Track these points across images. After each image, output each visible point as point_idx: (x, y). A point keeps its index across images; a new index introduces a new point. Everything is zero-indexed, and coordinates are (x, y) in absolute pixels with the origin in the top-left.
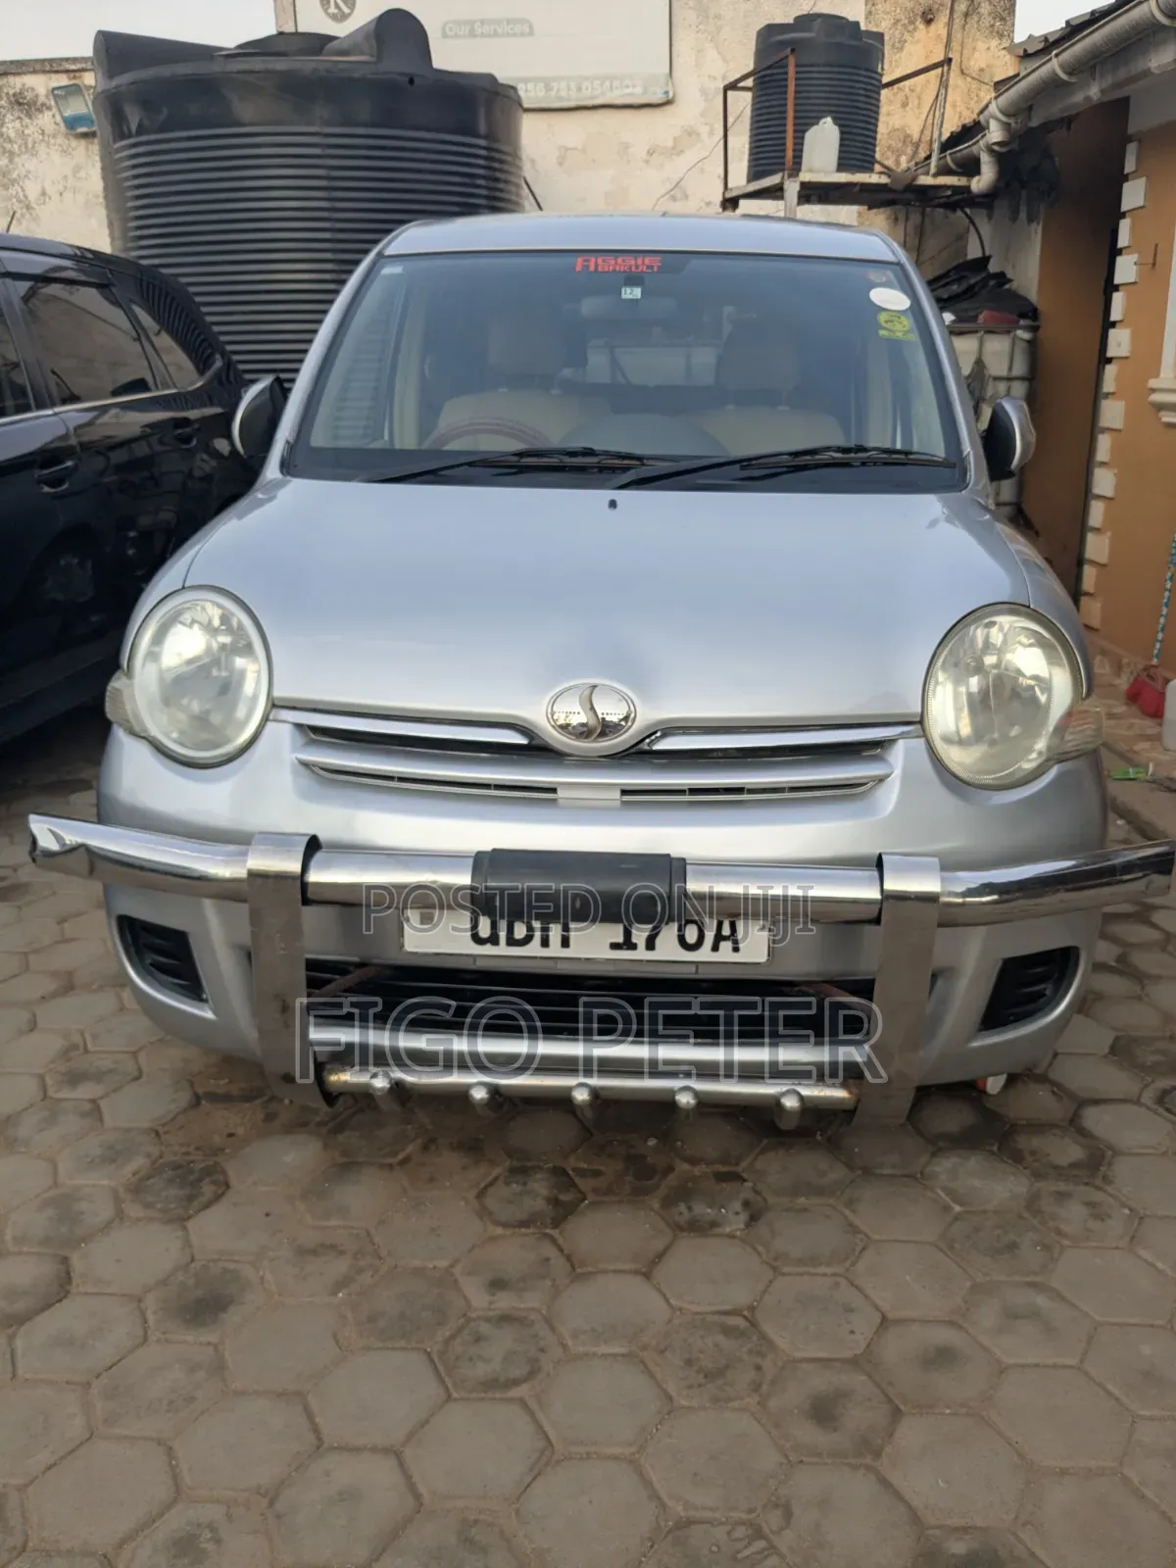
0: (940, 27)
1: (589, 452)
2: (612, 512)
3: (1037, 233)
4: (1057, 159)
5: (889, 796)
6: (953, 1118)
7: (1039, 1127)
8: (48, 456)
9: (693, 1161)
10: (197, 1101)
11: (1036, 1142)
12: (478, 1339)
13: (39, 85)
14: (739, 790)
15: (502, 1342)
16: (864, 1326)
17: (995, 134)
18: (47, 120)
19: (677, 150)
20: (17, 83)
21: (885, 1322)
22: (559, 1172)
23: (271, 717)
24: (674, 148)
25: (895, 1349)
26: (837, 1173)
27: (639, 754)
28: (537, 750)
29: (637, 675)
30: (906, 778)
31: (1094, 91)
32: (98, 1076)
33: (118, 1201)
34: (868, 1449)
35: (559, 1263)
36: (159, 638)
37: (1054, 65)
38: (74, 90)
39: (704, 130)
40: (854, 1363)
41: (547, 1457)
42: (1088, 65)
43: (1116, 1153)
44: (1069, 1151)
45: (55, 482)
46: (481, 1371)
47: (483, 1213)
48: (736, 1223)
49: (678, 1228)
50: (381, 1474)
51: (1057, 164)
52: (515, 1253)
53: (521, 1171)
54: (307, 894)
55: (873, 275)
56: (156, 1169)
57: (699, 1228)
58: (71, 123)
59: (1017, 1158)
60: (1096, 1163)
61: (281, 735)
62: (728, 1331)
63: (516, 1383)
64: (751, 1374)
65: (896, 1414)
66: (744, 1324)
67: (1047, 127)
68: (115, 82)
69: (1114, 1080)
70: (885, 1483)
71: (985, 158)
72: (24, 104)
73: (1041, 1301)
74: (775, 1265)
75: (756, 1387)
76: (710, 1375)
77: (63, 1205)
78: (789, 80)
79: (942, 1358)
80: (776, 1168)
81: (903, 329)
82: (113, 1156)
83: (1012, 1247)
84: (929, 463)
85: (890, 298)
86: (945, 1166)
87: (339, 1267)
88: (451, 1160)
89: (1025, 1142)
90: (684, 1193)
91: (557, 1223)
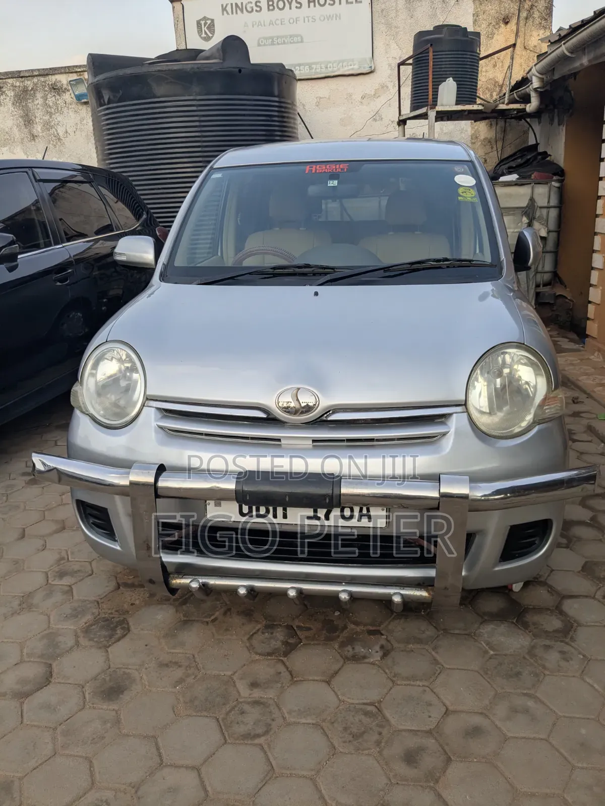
0: (512, 25)
1: (307, 266)
2: (316, 297)
3: (563, 131)
4: (572, 92)
5: (448, 443)
6: (494, 604)
7: (539, 610)
8: (60, 268)
9: (357, 624)
10: (118, 587)
11: (536, 618)
12: (243, 713)
13: (64, 79)
14: (372, 440)
15: (254, 714)
16: (436, 713)
17: (536, 83)
18: (68, 97)
19: (376, 95)
20: (53, 79)
21: (447, 712)
22: (290, 627)
23: (145, 405)
24: (374, 95)
25: (452, 725)
26: (430, 632)
27: (321, 422)
28: (271, 420)
29: (320, 383)
30: (457, 433)
31: (585, 61)
32: (72, 573)
33: (77, 636)
34: (433, 778)
35: (286, 675)
37: (563, 48)
38: (79, 82)
39: (390, 85)
40: (429, 733)
41: (271, 774)
42: (581, 48)
43: (579, 625)
44: (554, 623)
45: (62, 280)
46: (241, 729)
47: (251, 648)
48: (376, 656)
49: (346, 659)
50: (189, 780)
51: (573, 95)
52: (264, 669)
53: (270, 627)
54: (156, 492)
55: (457, 168)
56: (96, 622)
57: (356, 659)
58: (79, 98)
59: (525, 626)
60: (568, 630)
61: (150, 413)
62: (366, 714)
63: (258, 736)
64: (376, 737)
65: (449, 760)
66: (374, 711)
67: (564, 78)
68: (101, 77)
69: (582, 585)
70: (439, 796)
71: (533, 94)
72: (56, 89)
73: (530, 703)
74: (393, 680)
75: (378, 743)
76: (355, 736)
77: (51, 638)
78: (430, 60)
79: (475, 732)
80: (398, 628)
81: (471, 196)
82: (76, 614)
83: (518, 674)
84: (483, 265)
85: (465, 180)
86: (487, 629)
87: (178, 673)
88: (237, 620)
89: (530, 618)
90: (350, 641)
91: (286, 654)
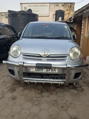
0: (69, 11)
1: (44, 37)
2: (46, 40)
6: (71, 87)
7: (78, 87)
8: (4, 39)
9: (52, 89)
10: (13, 85)
12: (35, 102)
13: (4, 14)
15: (37, 102)
16: (65, 101)
17: (73, 18)
18: (4, 17)
19: (50, 19)
20: (2, 14)
21: (67, 101)
22: (41, 90)
25: (68, 103)
26: (63, 90)
30: (68, 59)
31: (80, 14)
32: (6, 83)
33: (7, 91)
34: (66, 110)
35: (41, 96)
36: (13, 48)
37: (77, 12)
38: (6, 14)
39: (52, 18)
40: (64, 104)
41: (41, 110)
43: (84, 89)
44: (81, 89)
46: (35, 104)
47: (36, 93)
48: (55, 94)
49: (50, 94)
50: (28, 111)
52: (38, 95)
53: (38, 90)
54: (23, 66)
56: (10, 89)
57: (52, 94)
58: (6, 17)
59: (77, 90)
60: (83, 90)
61: (22, 55)
62: (54, 101)
63: (38, 105)
64: (56, 105)
65: (68, 107)
66: (56, 101)
67: (77, 17)
68: (10, 13)
69: (83, 84)
70: (67, 112)
71: (72, 20)
72: (2, 15)
73: (79, 100)
74: (58, 97)
75: (57, 105)
76: (53, 104)
77: (3, 92)
79: (71, 104)
80: (58, 90)
81: (67, 29)
82: (7, 88)
83: (76, 96)
86: (71, 90)
87: (24, 96)
88: (33, 89)
90: (51, 92)
91: (41, 93)
